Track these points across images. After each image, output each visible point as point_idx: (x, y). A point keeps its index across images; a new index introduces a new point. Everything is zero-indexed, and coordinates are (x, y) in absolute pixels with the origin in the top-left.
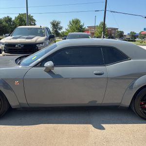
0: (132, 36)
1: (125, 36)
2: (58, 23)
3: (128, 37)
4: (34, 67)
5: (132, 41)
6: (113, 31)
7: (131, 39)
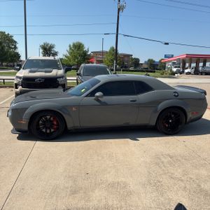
0: (151, 64)
1: (142, 64)
2: (52, 47)
3: (146, 66)
4: (86, 96)
5: (151, 72)
6: (126, 59)
7: (149, 70)
